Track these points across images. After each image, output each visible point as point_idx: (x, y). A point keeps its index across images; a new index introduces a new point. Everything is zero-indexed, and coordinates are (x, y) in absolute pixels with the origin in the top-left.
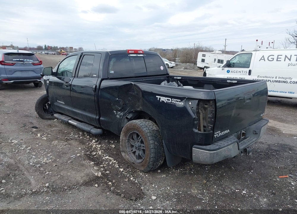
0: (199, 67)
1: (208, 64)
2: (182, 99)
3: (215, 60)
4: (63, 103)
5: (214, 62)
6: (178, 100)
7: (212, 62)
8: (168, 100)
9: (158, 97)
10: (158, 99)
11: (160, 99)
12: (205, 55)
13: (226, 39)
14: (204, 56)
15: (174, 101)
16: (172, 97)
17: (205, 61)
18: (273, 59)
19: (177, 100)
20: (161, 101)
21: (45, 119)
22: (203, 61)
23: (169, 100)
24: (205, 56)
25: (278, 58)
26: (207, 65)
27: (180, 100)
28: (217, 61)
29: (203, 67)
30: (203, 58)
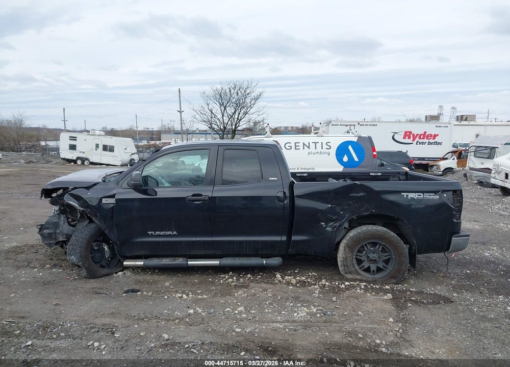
0: (64, 159)
1: (84, 153)
2: (436, 192)
3: (97, 146)
4: (175, 233)
5: (96, 150)
6: (432, 194)
7: (92, 149)
8: (418, 195)
9: (405, 194)
10: (405, 196)
11: (407, 196)
12: (76, 138)
13: (64, 109)
14: (74, 139)
15: (427, 196)
16: (423, 192)
17: (77, 148)
18: (291, 147)
19: (430, 194)
20: (409, 198)
21: (101, 277)
22: (73, 147)
23: (421, 195)
24: (76, 140)
25: (296, 146)
26: (82, 155)
27: (433, 194)
28: (101, 147)
29: (74, 158)
30: (73, 143)
